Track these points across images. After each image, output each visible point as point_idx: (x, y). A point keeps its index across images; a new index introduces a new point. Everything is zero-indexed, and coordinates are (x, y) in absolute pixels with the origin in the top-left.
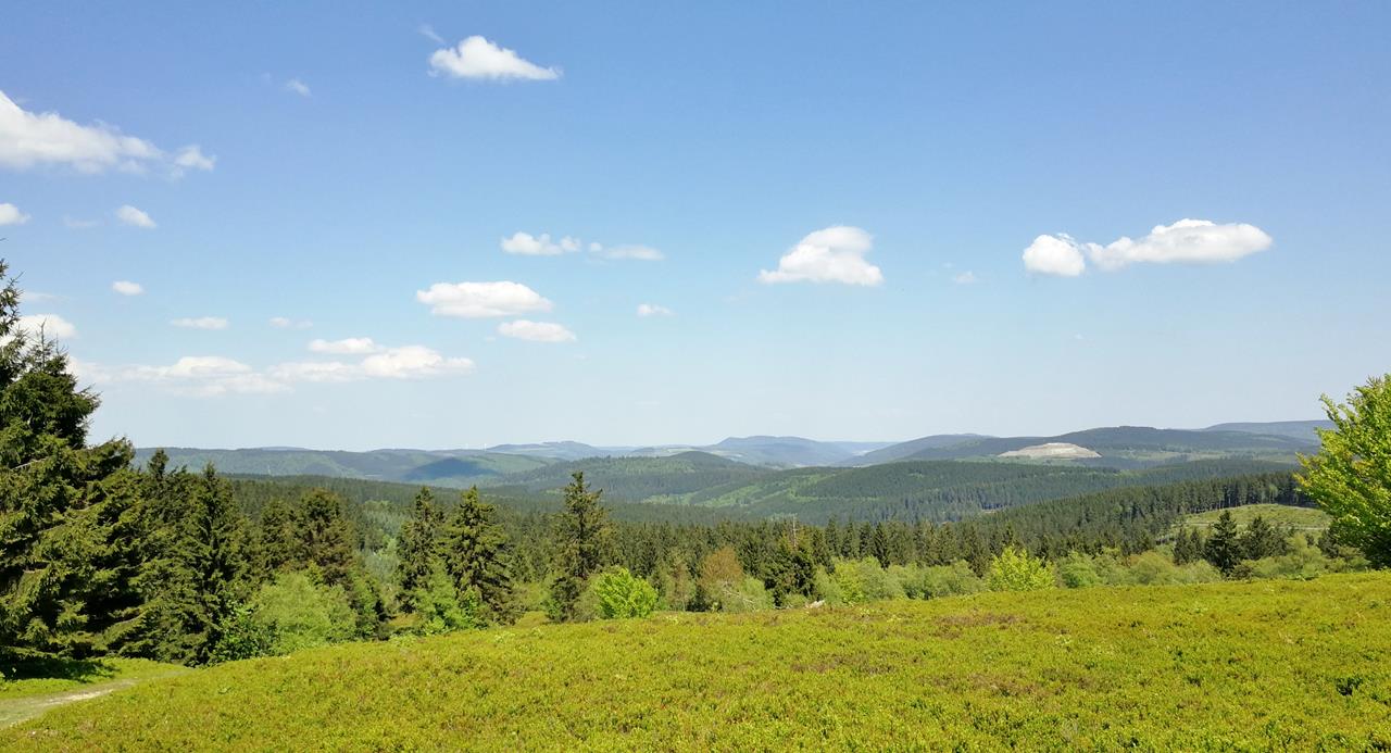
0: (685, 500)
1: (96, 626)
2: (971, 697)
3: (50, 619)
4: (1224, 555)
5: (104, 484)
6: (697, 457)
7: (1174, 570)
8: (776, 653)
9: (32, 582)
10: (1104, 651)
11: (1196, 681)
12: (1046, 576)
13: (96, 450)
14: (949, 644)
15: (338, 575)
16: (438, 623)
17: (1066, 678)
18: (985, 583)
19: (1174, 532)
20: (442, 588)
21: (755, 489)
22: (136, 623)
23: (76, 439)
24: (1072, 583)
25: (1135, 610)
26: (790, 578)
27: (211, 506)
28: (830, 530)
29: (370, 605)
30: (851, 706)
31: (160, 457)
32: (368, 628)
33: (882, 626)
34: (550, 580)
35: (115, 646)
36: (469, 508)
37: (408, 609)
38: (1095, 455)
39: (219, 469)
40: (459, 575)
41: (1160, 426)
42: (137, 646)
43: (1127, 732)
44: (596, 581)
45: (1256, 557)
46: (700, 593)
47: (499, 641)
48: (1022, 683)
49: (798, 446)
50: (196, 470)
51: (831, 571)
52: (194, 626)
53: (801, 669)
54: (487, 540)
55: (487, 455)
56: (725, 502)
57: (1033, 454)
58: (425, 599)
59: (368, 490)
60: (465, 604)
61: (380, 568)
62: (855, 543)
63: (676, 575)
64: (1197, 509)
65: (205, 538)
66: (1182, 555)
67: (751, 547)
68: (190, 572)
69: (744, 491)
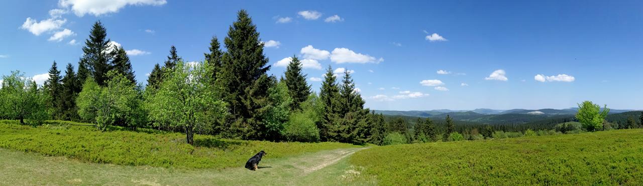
0: (468, 120)
1: (365, 138)
2: (522, 153)
3: (359, 136)
4: (563, 130)
5: (366, 115)
6: (470, 112)
7: (556, 133)
8: (486, 147)
9: (357, 130)
10: (544, 146)
11: (558, 150)
12: (534, 134)
13: (365, 110)
14: (519, 145)
15: (403, 132)
16: (422, 142)
17: (538, 150)
18: (524, 135)
19: (556, 127)
20: (423, 135)
21: (481, 118)
22: (371, 138)
23: (362, 108)
24: (539, 135)
25: (549, 139)
26: (487, 134)
27: (382, 119)
28: (495, 126)
29: (409, 138)
30: (501, 155)
31: (374, 111)
32: (409, 142)
33: (505, 142)
34: (443, 134)
35: (368, 142)
36: (428, 121)
37: (416, 139)
38: (543, 113)
39: (383, 114)
40: (426, 133)
41: (555, 109)
42: (371, 142)
43: (548, 158)
44: (451, 135)
45: (568, 131)
46: (471, 137)
47: (434, 144)
48: (531, 151)
49: (491, 111)
50: (379, 114)
51: (495, 133)
52: (379, 139)
53: (491, 149)
54: (431, 127)
55: (430, 112)
56: (475, 121)
57: (533, 113)
58: (420, 137)
59: (409, 118)
60: (427, 138)
61: (411, 131)
62: (499, 128)
63: (466, 134)
64: (560, 123)
65: (380, 125)
66: (557, 131)
67: (480, 129)
68: (378, 131)
69: (479, 118)
